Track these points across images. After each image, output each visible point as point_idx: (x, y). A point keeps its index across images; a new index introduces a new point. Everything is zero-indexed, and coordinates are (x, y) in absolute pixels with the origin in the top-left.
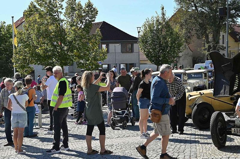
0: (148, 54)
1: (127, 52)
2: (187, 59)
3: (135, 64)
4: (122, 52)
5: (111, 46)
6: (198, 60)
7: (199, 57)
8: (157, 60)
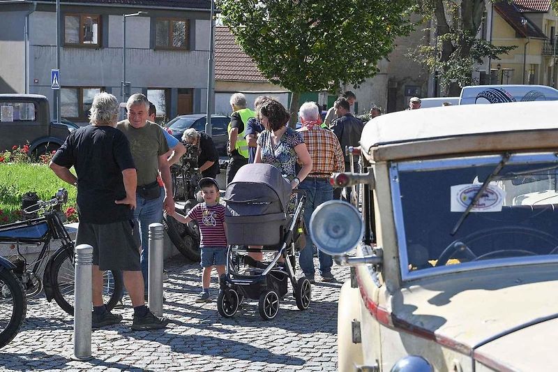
0: (256, 35)
1: (170, 48)
2: (372, 84)
3: (199, 90)
4: (154, 46)
5: (114, 22)
6: (403, 87)
7: (409, 77)
8: (293, 65)
